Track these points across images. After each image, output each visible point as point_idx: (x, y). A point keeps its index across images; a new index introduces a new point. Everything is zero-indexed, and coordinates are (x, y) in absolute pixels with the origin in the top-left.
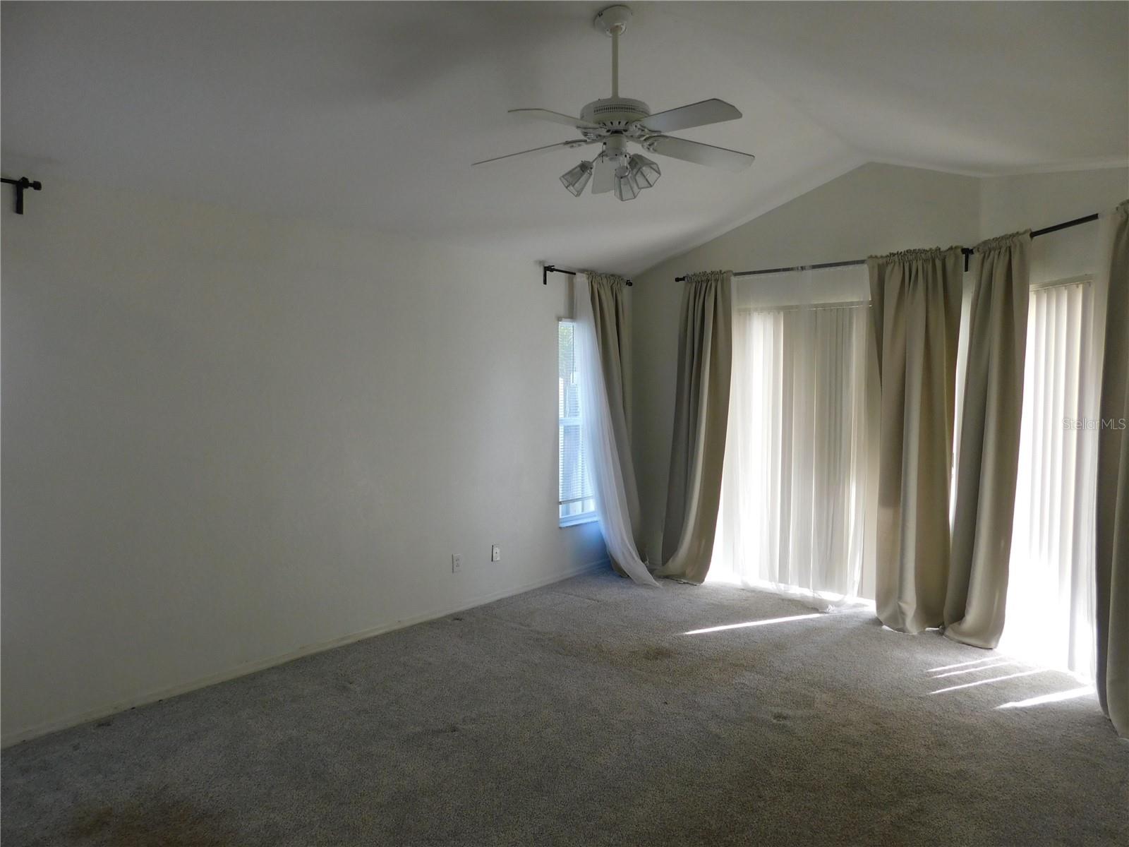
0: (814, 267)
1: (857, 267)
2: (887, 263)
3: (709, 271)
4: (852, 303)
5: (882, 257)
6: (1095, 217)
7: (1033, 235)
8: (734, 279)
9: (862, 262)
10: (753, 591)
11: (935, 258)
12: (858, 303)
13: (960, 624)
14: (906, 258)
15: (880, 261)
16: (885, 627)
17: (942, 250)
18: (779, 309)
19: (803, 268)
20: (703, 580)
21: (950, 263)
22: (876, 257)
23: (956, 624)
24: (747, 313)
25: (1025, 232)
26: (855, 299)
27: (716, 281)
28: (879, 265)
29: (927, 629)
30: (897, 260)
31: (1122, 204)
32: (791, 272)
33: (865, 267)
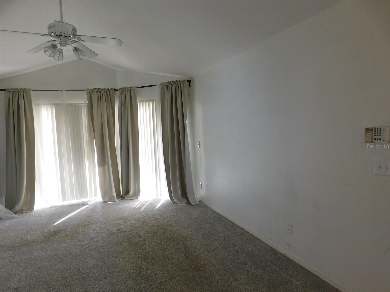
0: (67, 90)
1: (82, 92)
2: (92, 92)
3: (19, 88)
4: (81, 104)
5: (91, 89)
6: (155, 85)
7: (137, 88)
8: (32, 92)
9: (84, 90)
10: (56, 207)
11: (107, 91)
12: (83, 104)
13: (128, 195)
14: (99, 91)
15: (90, 91)
16: (109, 202)
17: (109, 89)
18: (53, 104)
19: (62, 90)
20: (33, 209)
21: (111, 93)
22: (89, 89)
23: (127, 195)
24: (39, 105)
25: (135, 87)
26: (82, 102)
27: (23, 92)
28: (89, 92)
29: (119, 199)
30: (96, 91)
31: (161, 83)
32: (57, 91)
33: (85, 92)
